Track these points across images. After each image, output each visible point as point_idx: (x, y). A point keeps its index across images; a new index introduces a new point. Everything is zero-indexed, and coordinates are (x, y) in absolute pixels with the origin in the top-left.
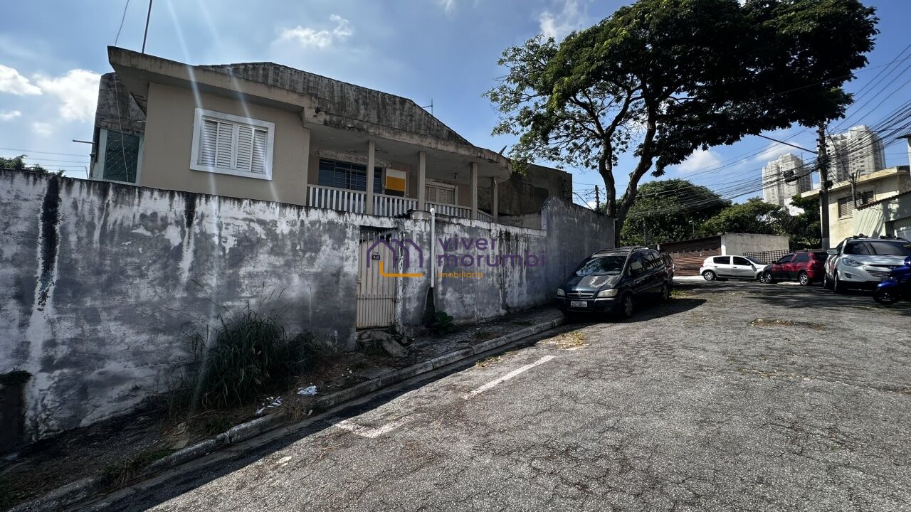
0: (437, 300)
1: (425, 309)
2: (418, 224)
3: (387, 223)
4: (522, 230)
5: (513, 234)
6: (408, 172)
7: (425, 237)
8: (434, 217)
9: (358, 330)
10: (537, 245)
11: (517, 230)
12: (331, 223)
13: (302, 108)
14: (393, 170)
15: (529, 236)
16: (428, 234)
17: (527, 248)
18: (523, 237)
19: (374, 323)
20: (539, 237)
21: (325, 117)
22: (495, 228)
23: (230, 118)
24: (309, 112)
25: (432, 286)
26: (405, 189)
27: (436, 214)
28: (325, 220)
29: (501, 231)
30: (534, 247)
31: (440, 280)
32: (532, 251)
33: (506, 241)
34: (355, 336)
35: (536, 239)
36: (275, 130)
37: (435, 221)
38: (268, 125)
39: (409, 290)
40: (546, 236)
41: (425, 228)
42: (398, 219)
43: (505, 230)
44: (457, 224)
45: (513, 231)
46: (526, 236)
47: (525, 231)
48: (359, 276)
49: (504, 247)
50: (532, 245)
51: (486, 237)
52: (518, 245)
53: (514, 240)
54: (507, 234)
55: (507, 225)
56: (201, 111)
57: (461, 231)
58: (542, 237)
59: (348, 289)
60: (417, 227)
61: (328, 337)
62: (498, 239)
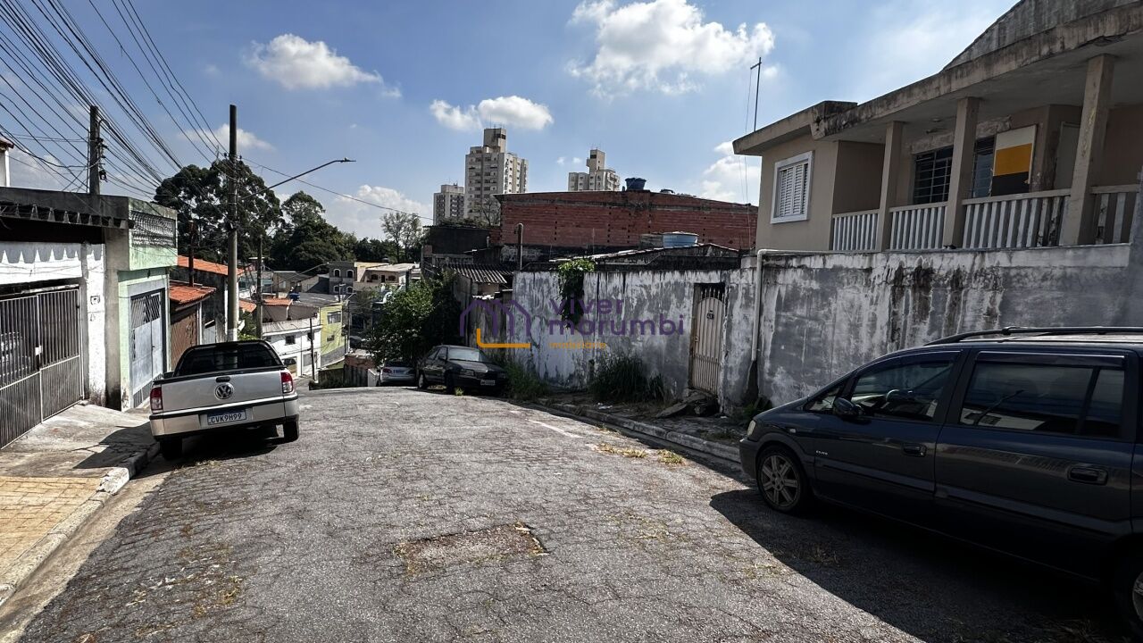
0: (762, 380)
1: (747, 387)
2: (744, 274)
3: (714, 277)
4: (983, 259)
5: (943, 273)
6: (1041, 124)
7: (752, 291)
8: (763, 263)
9: (692, 387)
10: (1057, 298)
11: (964, 261)
12: (676, 283)
13: (809, 126)
14: (1011, 131)
15: (1013, 273)
16: (755, 287)
17: (997, 307)
18: (986, 278)
19: (705, 386)
20: (1075, 271)
21: (824, 125)
22: (883, 266)
23: (790, 161)
24: (814, 128)
25: (753, 359)
26: (1032, 167)
27: (765, 257)
28: (672, 282)
29: (901, 268)
30: (1041, 303)
31: (768, 352)
32: (1026, 316)
33: (914, 292)
34: (687, 392)
35: (1058, 280)
36: (814, 159)
37: (763, 267)
38: (808, 155)
39: (732, 358)
40: (1126, 265)
41: (753, 279)
42: (725, 272)
43: (916, 266)
44: (799, 267)
45: (943, 264)
46: (1000, 273)
47: (1002, 259)
48: (698, 334)
49: (907, 305)
50: (1030, 298)
51: (857, 285)
52: (960, 299)
53: (945, 286)
54: (922, 273)
55: (922, 253)
56: (778, 165)
57: (804, 278)
58: (1093, 268)
59: (684, 345)
60: (744, 279)
61: (672, 386)
62: (889, 287)
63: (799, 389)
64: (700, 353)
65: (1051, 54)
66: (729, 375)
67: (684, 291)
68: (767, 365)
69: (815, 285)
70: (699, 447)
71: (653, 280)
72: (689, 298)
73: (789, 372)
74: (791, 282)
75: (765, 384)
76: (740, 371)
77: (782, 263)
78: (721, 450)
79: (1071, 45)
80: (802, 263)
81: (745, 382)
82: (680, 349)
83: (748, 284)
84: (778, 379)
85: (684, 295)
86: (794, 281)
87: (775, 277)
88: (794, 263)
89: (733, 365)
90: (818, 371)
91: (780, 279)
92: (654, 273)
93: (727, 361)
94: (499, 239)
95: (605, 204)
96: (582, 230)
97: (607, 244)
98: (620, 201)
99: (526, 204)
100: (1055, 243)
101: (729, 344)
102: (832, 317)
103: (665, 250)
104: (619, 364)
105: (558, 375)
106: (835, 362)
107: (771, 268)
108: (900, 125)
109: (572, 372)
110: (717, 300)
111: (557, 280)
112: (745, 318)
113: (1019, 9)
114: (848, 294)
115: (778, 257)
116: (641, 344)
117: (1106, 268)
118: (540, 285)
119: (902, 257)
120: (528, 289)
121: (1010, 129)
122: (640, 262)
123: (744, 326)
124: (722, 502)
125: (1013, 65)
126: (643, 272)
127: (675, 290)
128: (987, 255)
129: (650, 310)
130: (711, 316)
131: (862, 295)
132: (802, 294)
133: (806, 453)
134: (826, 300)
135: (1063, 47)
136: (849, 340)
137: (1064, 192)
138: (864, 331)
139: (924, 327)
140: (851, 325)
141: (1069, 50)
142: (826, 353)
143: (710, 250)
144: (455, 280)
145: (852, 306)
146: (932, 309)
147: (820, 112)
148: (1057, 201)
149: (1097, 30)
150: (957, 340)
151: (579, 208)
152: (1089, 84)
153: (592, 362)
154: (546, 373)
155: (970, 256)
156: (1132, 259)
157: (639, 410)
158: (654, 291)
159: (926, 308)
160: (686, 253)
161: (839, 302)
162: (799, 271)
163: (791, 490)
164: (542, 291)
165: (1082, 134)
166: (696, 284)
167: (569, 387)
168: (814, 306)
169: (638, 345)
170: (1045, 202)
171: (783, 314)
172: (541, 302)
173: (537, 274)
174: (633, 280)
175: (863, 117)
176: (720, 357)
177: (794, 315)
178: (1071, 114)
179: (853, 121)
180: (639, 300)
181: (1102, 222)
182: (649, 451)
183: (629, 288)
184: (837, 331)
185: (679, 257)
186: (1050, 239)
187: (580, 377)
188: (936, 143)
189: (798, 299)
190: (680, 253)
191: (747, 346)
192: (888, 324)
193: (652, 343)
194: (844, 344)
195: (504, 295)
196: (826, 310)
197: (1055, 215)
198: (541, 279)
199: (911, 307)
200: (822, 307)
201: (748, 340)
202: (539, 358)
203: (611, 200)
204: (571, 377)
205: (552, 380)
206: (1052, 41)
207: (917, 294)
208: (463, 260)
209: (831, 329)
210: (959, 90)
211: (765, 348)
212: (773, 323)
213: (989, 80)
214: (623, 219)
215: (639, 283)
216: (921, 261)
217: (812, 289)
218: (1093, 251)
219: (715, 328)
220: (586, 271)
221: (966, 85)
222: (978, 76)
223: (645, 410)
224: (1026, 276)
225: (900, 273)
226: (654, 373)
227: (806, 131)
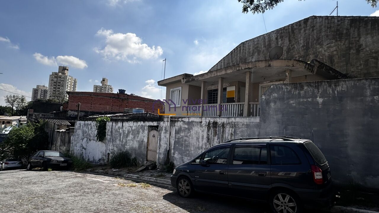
2: (165, 123)
3: (155, 124)
4: (229, 120)
5: (220, 123)
6: (236, 86)
7: (167, 128)
8: (171, 119)
9: (147, 160)
10: (246, 130)
11: (224, 120)
12: (142, 125)
13: (180, 80)
14: (230, 87)
15: (236, 123)
16: (168, 127)
17: (233, 132)
18: (230, 125)
19: (152, 159)
20: (249, 123)
21: (185, 80)
22: (205, 121)
23: (175, 89)
24: (182, 80)
25: (168, 149)
26: (235, 96)
27: (171, 118)
28: (141, 125)
29: (209, 122)
30: (242, 131)
31: (173, 147)
32: (240, 135)
33: (213, 128)
34: (145, 162)
35: (246, 125)
36: (182, 89)
37: (171, 121)
38: (180, 88)
39: (161, 150)
40: (259, 122)
41: (168, 124)
42: (159, 122)
43: (213, 121)
44: (182, 121)
45: (220, 121)
46: (233, 123)
47: (233, 120)
48: (149, 142)
49: (211, 132)
50: (240, 130)
51: (198, 126)
52: (224, 130)
53: (221, 127)
54: (215, 123)
55: (215, 118)
56: (171, 90)
57: (183, 124)
58: (253, 122)
59: (144, 146)
60: (164, 124)
61: (140, 160)
62: (207, 127)
63: (182, 158)
64: (150, 148)
65: (239, 70)
66: (160, 155)
67: (144, 128)
68: (172, 151)
69: (186, 126)
70: (153, 180)
71: (134, 124)
72: (146, 130)
73: (179, 153)
74: (179, 125)
75: (172, 157)
76: (164, 153)
77: (177, 119)
78: (160, 180)
79: (243, 68)
80: (182, 120)
81: (165, 158)
82: (143, 148)
83: (166, 126)
84: (176, 156)
85: (145, 130)
86: (180, 125)
87: (174, 124)
88: (180, 119)
89: (161, 152)
90: (188, 152)
91: (176, 124)
92: (134, 122)
93: (159, 151)
94: (67, 108)
95: (111, 97)
96: (102, 106)
97: (111, 111)
98: (117, 97)
99: (79, 95)
100: (242, 116)
101: (160, 145)
102: (191, 136)
103: (133, 114)
104: (120, 154)
105: (94, 160)
106: (193, 149)
107: (173, 121)
108: (205, 82)
109: (100, 158)
110: (156, 131)
111: (95, 124)
112: (165, 136)
113: (228, 56)
114: (196, 129)
115: (175, 118)
116: (129, 146)
117: (255, 122)
118: (87, 126)
119: (210, 119)
120: (82, 127)
121: (230, 86)
122: (125, 118)
123: (165, 139)
124: (166, 197)
125: (231, 71)
126: (130, 122)
127: (141, 128)
128: (230, 118)
129: (132, 134)
130: (154, 136)
131: (200, 129)
132: (182, 129)
133: (192, 177)
134: (190, 131)
135: (241, 68)
136: (196, 143)
137: (243, 103)
138: (200, 140)
139: (216, 138)
140: (197, 138)
141: (242, 69)
142: (190, 147)
143: (148, 114)
144: (46, 124)
145: (197, 132)
146: (218, 133)
147: (184, 76)
148: (242, 105)
149: (248, 66)
150: (230, 141)
151: (101, 98)
152: (247, 78)
153: (109, 154)
154: (89, 159)
155: (226, 119)
156: (260, 121)
157: (129, 170)
158: (134, 128)
159: (216, 133)
160: (141, 115)
161: (193, 131)
162: (182, 122)
163: (188, 190)
164: (88, 128)
165: (246, 89)
166: (149, 126)
167: (99, 164)
168: (186, 132)
169: (127, 147)
170: (240, 105)
171: (177, 135)
172: (87, 132)
173: (86, 122)
174: (126, 124)
175: (196, 79)
176: (157, 150)
177: (180, 135)
178: (244, 84)
179: (193, 80)
180: (128, 131)
181: (251, 111)
182: (137, 184)
183: (125, 127)
184: (193, 140)
185: (138, 116)
186: (241, 115)
187: (104, 160)
188: (213, 88)
189: (181, 130)
190: (138, 115)
191: (166, 146)
192: (207, 137)
193: (133, 146)
194: (195, 144)
195: (70, 130)
196: (190, 134)
197: (242, 109)
198: (88, 124)
199: (212, 132)
200: (189, 133)
201: (166, 144)
202: (86, 154)
203: (113, 96)
204: (100, 160)
205: (91, 162)
206: (239, 67)
207: (214, 129)
208: (48, 115)
209: (191, 139)
210: (219, 75)
211: (172, 146)
212: (174, 138)
213: (226, 74)
214: (117, 103)
215: (128, 125)
216: (214, 120)
217: (185, 128)
218: (252, 118)
219: (155, 140)
220: (107, 121)
221: (221, 74)
222: (223, 72)
223: (131, 170)
224: (239, 124)
225: (209, 123)
226: (133, 156)
227: (179, 81)
